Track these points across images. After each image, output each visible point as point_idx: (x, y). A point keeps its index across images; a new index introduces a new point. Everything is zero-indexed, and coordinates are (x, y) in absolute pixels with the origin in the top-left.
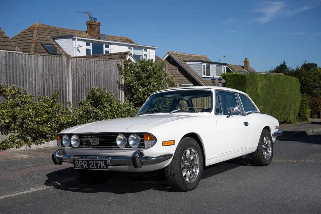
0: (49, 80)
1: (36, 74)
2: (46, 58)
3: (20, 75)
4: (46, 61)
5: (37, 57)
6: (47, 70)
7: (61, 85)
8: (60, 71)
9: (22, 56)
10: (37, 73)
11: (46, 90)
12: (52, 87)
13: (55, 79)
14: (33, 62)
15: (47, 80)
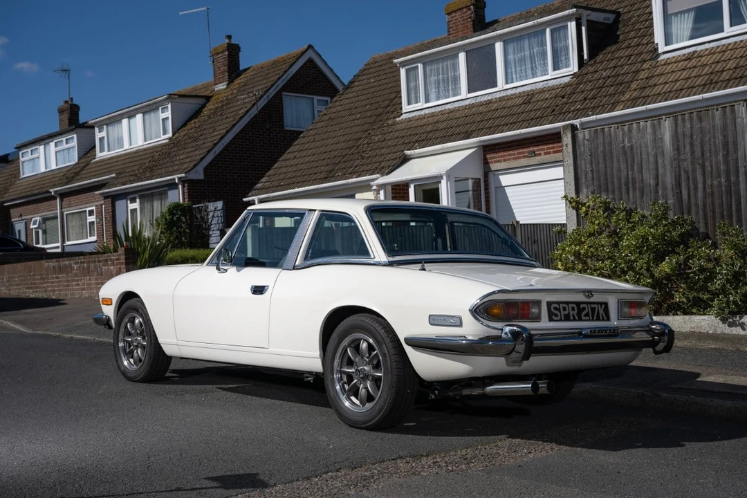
0: (694, 170)
1: (657, 163)
2: (683, 120)
3: (619, 170)
4: (684, 126)
5: (660, 123)
6: (688, 149)
7: (733, 179)
8: (726, 144)
9: (623, 129)
10: (660, 161)
11: (685, 196)
12: (704, 187)
13: (712, 167)
14: (649, 137)
15: (686, 172)
